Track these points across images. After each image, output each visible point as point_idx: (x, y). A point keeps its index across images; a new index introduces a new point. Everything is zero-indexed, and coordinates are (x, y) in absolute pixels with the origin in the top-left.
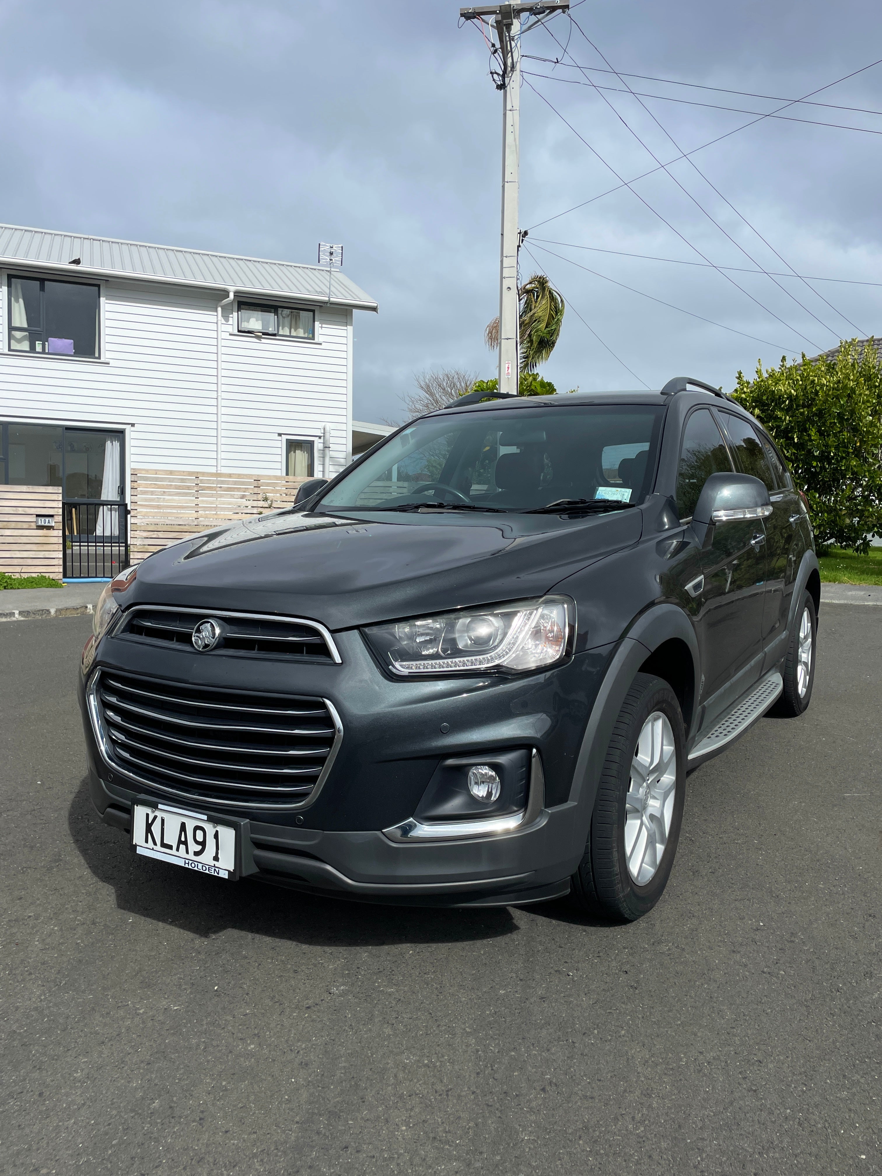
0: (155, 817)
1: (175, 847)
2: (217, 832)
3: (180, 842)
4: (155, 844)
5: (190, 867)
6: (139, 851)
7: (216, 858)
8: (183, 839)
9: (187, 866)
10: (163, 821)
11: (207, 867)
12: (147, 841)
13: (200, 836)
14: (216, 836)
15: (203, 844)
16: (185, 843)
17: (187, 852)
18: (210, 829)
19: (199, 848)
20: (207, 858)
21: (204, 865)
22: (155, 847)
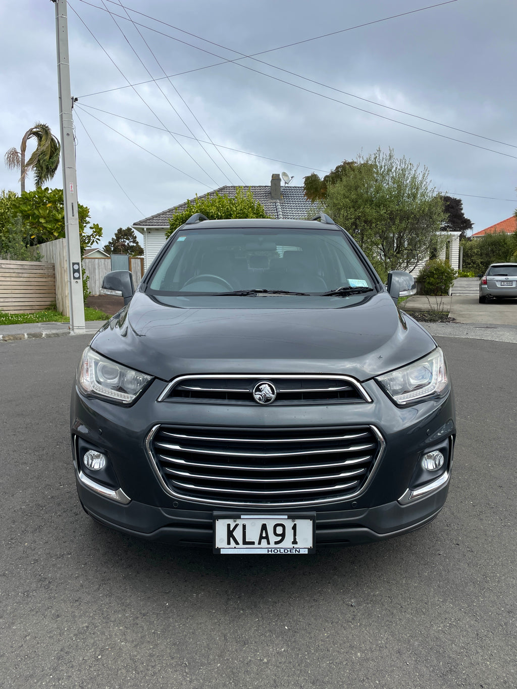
0: (236, 526)
1: (257, 542)
2: (295, 525)
3: (261, 538)
4: (237, 543)
5: (273, 553)
6: (223, 552)
7: (295, 542)
8: (264, 535)
9: (270, 553)
10: (244, 527)
11: (289, 550)
12: (229, 543)
13: (279, 530)
14: (294, 528)
15: (283, 535)
16: (267, 538)
17: (269, 543)
18: (289, 524)
19: (279, 538)
20: (287, 543)
21: (285, 549)
22: (237, 546)
